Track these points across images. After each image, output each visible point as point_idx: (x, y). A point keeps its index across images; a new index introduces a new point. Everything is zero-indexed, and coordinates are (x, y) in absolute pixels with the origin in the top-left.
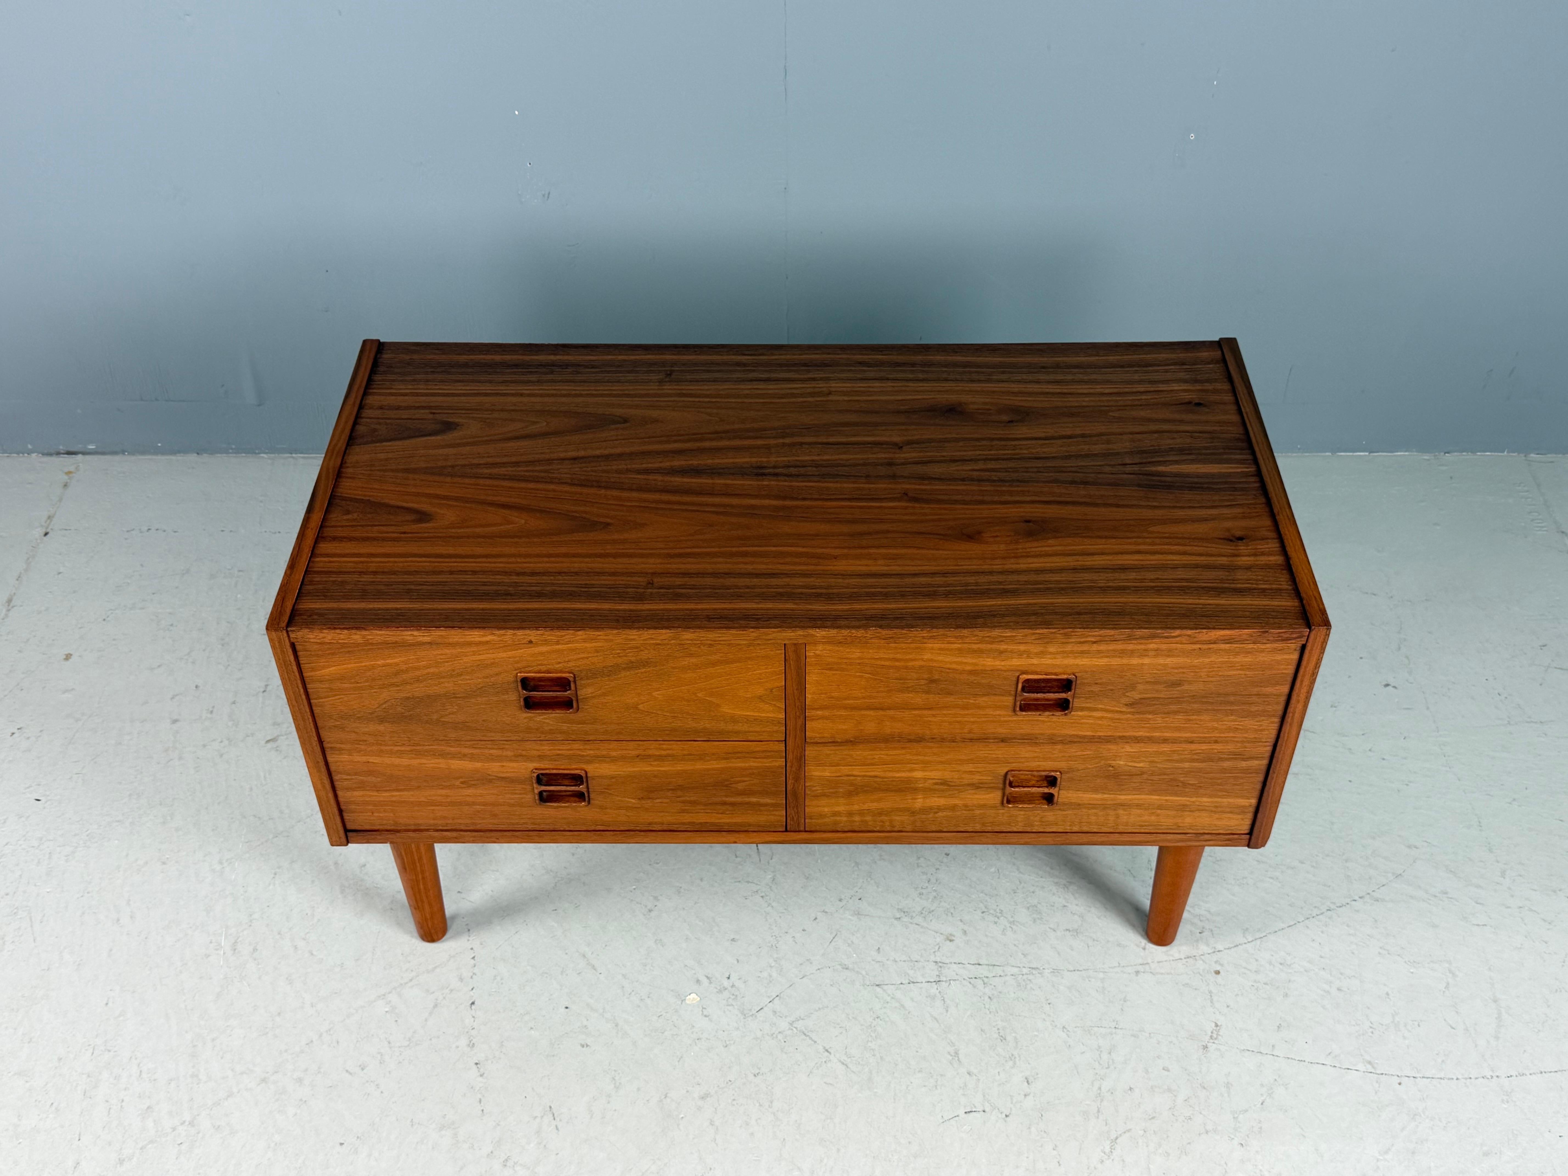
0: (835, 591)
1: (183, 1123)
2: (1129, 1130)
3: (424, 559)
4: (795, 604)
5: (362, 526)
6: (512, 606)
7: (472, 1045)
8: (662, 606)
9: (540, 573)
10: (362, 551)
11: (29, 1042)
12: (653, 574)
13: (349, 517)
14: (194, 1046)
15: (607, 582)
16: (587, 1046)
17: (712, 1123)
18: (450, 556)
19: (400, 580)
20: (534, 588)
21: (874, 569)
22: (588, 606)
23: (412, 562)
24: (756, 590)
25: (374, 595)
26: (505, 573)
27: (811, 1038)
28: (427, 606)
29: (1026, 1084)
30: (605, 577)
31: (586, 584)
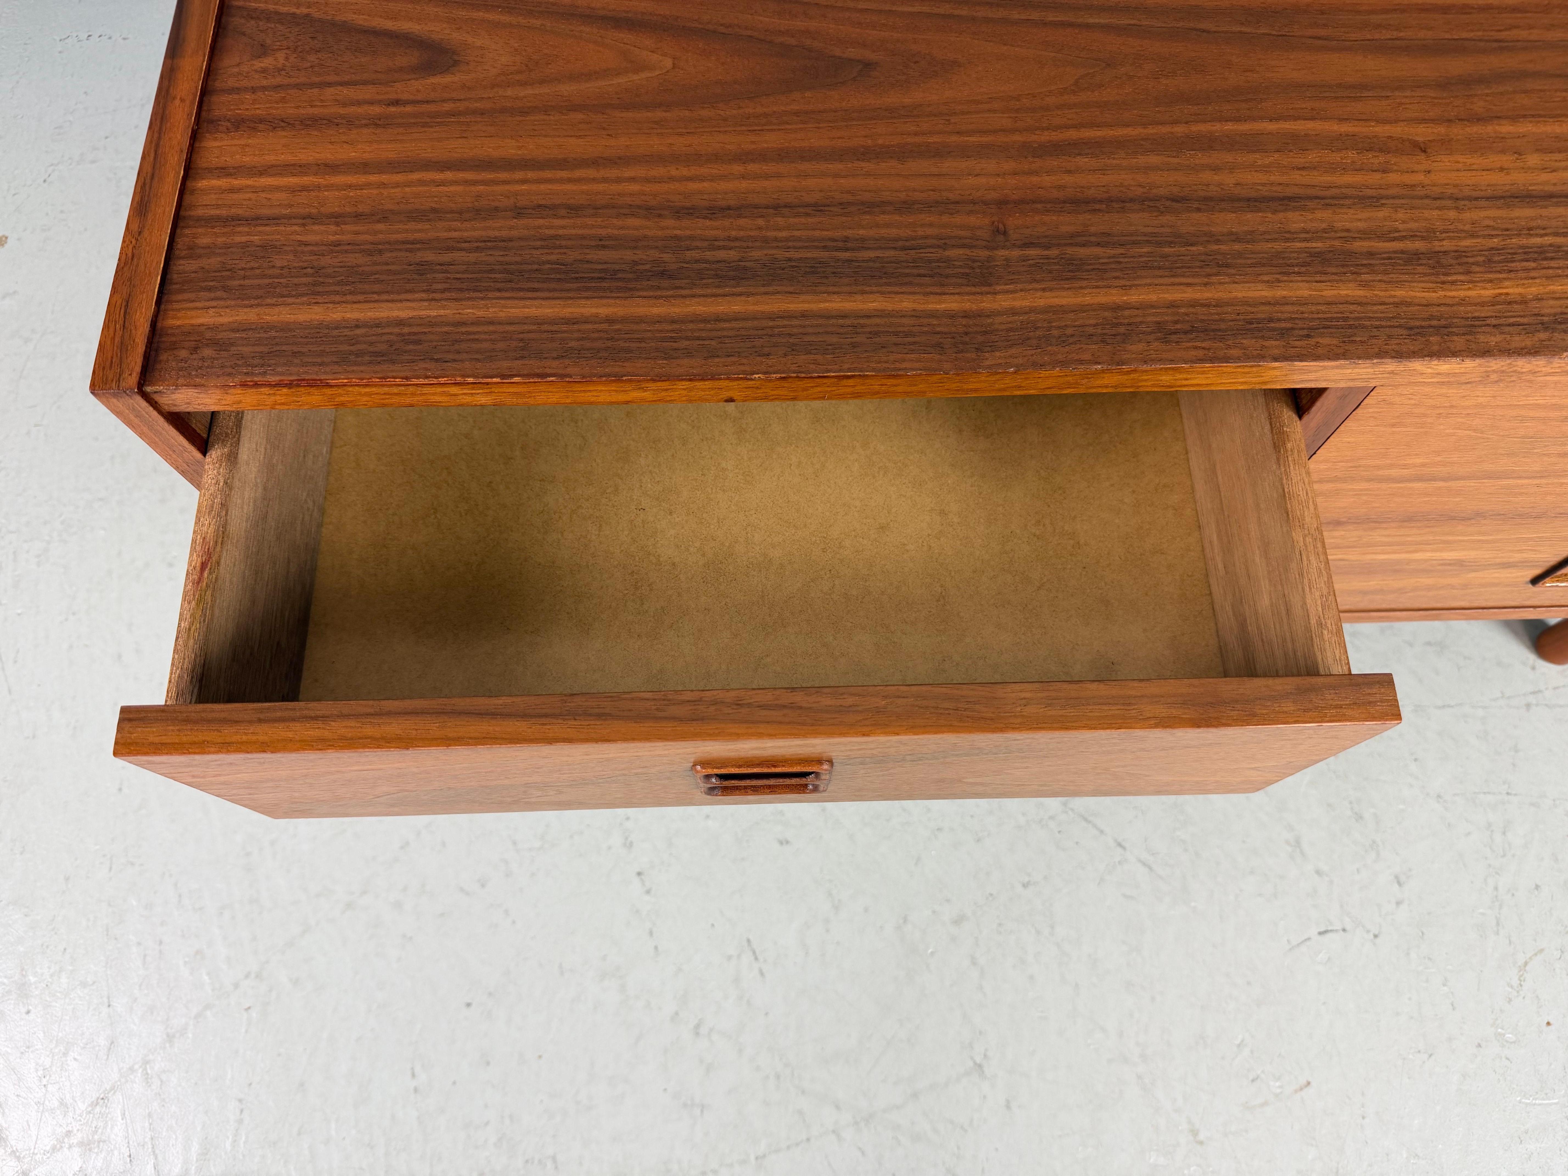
0: (1447, 245)
1: (247, 976)
2: (1542, 951)
3: (449, 175)
4: (1365, 285)
5: (298, 86)
6: (677, 309)
7: (629, 845)
8: (1041, 300)
9: (729, 208)
10: (305, 156)
11: (22, 853)
12: (1002, 203)
13: (267, 62)
14: (248, 854)
15: (894, 232)
16: (787, 842)
17: (974, 962)
18: (509, 164)
19: (399, 237)
20: (721, 254)
21: (1519, 179)
22: (861, 306)
23: (422, 183)
24: (1258, 247)
25: (338, 283)
26: (649, 211)
27: (1095, 826)
28: (470, 311)
29: (1396, 886)
30: (886, 218)
31: (846, 239)
